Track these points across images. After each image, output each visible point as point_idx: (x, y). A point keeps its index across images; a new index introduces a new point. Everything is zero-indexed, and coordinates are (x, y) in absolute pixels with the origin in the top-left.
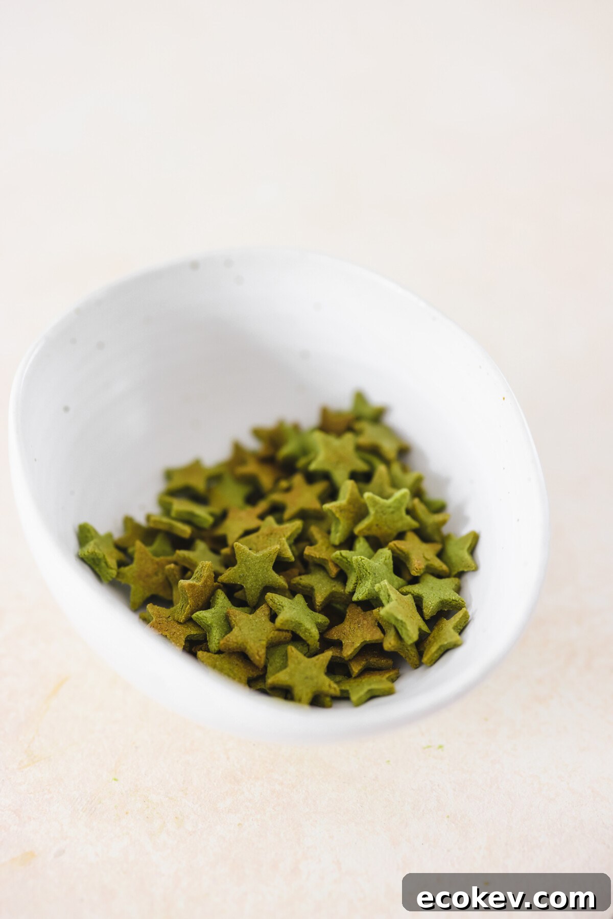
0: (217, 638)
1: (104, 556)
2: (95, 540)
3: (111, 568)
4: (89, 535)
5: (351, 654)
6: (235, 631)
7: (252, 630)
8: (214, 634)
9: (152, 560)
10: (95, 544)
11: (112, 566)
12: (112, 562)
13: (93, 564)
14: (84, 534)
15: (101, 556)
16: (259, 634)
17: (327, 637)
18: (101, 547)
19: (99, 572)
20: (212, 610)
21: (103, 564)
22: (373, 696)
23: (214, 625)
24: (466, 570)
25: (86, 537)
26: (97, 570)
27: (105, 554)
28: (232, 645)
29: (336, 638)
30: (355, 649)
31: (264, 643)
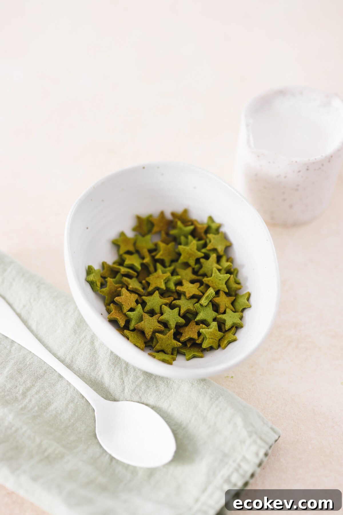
0: (133, 324)
1: (96, 281)
2: (94, 274)
3: (98, 287)
4: (92, 271)
5: (183, 340)
6: (142, 322)
7: (149, 324)
8: (132, 322)
9: (114, 286)
10: (94, 276)
11: (98, 286)
12: (99, 284)
13: (92, 284)
14: (89, 271)
15: (95, 281)
16: (151, 326)
17: (179, 330)
18: (95, 277)
19: (93, 288)
20: (134, 313)
21: (95, 284)
22: (194, 357)
23: (133, 319)
24: (246, 307)
25: (90, 271)
26: (92, 286)
27: (97, 280)
28: (139, 328)
29: (181, 332)
30: (185, 339)
31: (152, 330)
